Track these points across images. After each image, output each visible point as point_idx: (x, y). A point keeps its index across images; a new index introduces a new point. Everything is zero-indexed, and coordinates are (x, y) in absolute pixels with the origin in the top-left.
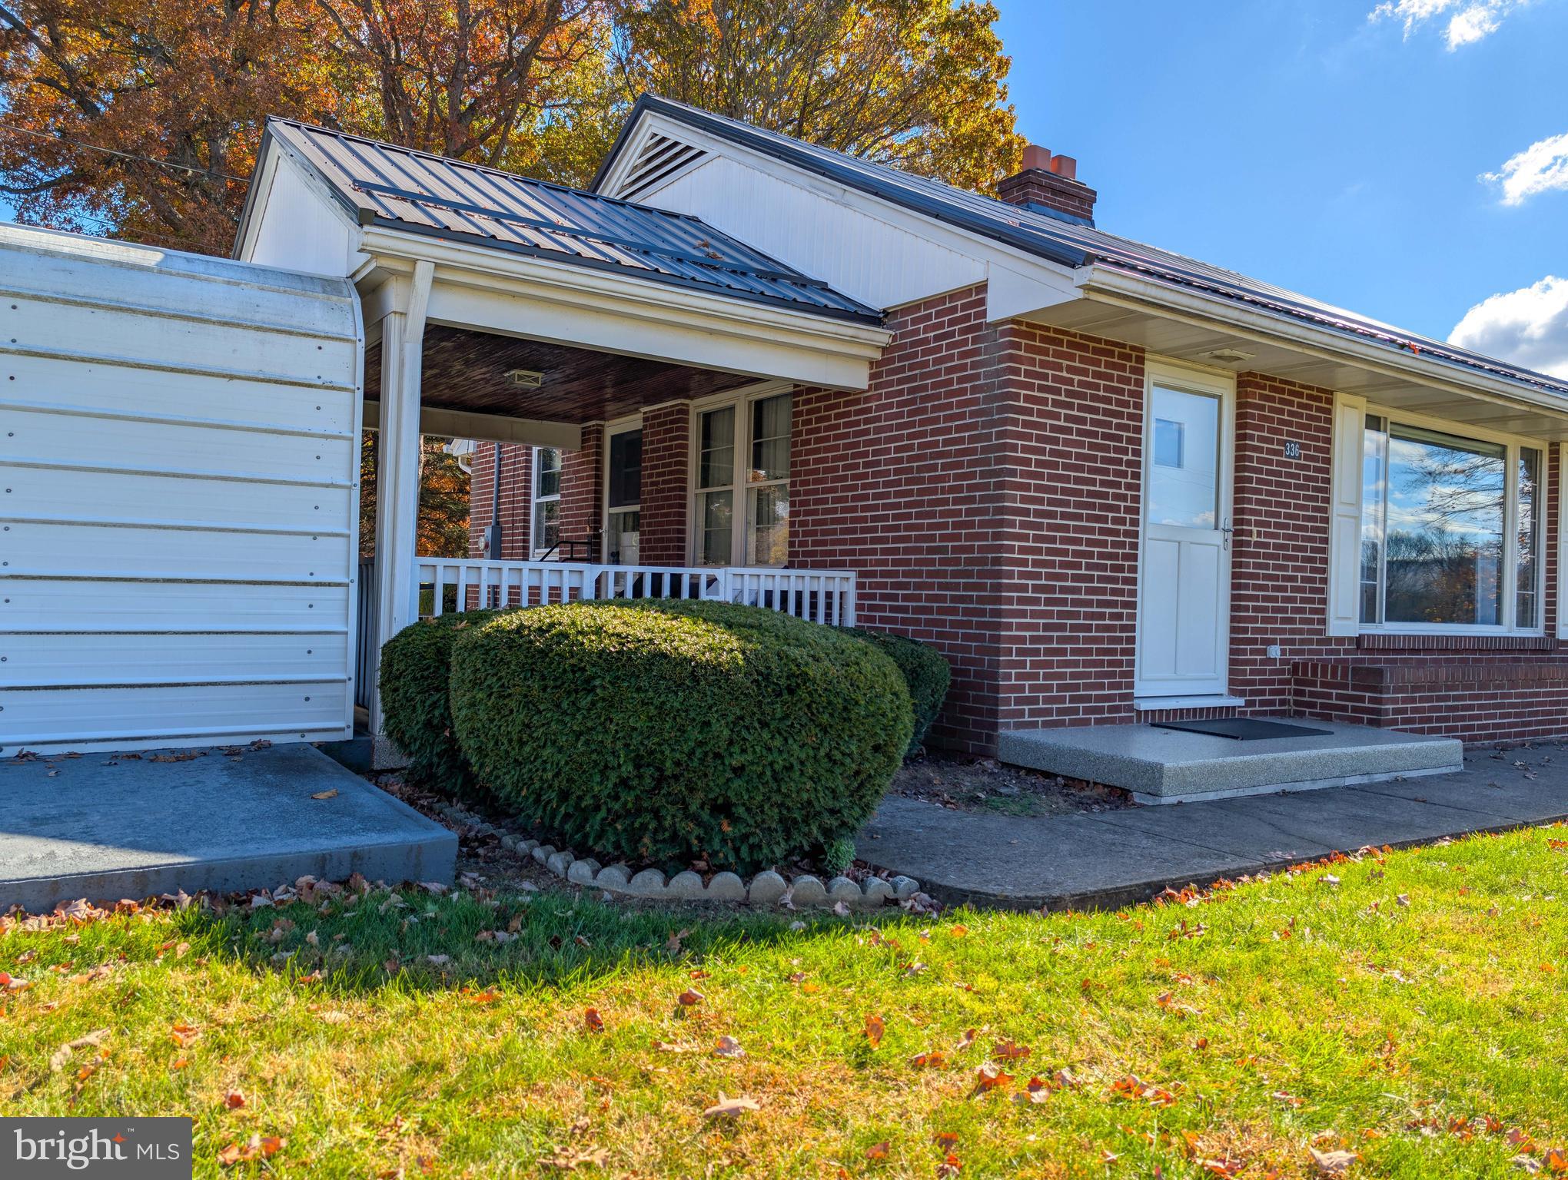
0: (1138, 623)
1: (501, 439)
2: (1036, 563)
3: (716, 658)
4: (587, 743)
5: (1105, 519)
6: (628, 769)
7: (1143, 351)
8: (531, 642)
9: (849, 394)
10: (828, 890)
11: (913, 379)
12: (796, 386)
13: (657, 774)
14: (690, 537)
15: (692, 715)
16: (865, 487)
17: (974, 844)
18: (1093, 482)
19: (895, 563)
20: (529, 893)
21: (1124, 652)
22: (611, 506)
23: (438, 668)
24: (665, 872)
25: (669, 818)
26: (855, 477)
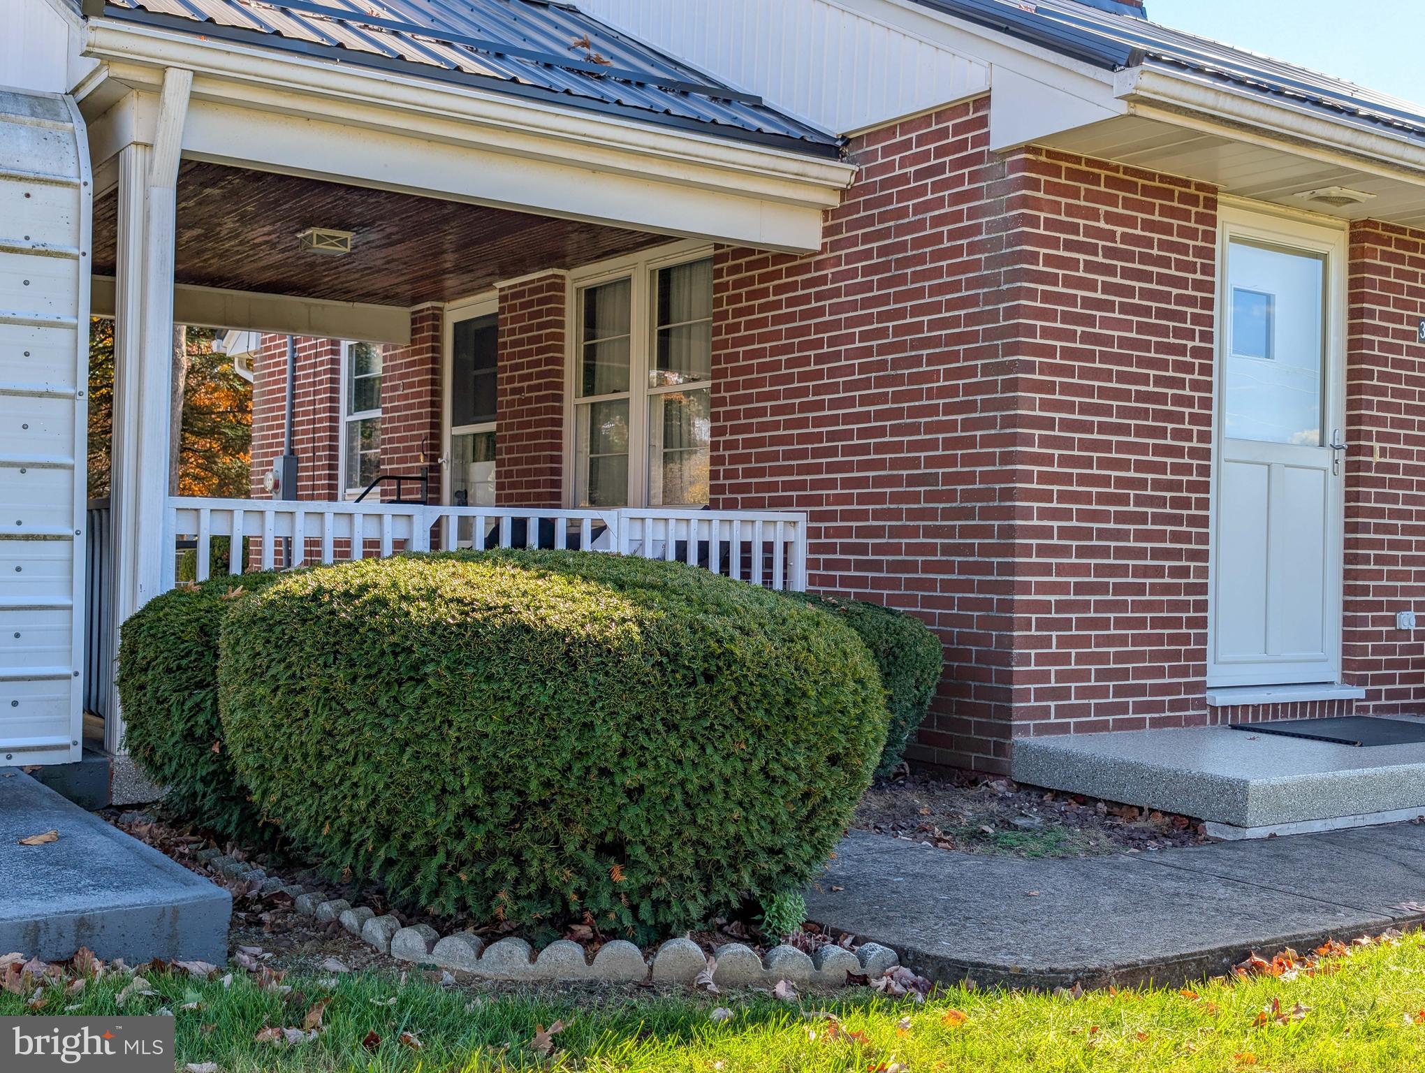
0: (1211, 581)
1: (295, 331)
2: (1063, 496)
3: (601, 632)
4: (416, 756)
5: (1161, 433)
6: (475, 794)
7: (1214, 190)
8: (333, 612)
9: (794, 258)
10: (766, 965)
11: (885, 234)
12: (717, 247)
13: (517, 801)
14: (568, 466)
15: (567, 713)
16: (818, 390)
17: (977, 897)
18: (1144, 379)
19: (863, 499)
20: (335, 974)
21: (1192, 623)
22: (455, 424)
23: (202, 654)
24: (531, 942)
25: (535, 863)
26: (804, 377)
